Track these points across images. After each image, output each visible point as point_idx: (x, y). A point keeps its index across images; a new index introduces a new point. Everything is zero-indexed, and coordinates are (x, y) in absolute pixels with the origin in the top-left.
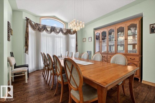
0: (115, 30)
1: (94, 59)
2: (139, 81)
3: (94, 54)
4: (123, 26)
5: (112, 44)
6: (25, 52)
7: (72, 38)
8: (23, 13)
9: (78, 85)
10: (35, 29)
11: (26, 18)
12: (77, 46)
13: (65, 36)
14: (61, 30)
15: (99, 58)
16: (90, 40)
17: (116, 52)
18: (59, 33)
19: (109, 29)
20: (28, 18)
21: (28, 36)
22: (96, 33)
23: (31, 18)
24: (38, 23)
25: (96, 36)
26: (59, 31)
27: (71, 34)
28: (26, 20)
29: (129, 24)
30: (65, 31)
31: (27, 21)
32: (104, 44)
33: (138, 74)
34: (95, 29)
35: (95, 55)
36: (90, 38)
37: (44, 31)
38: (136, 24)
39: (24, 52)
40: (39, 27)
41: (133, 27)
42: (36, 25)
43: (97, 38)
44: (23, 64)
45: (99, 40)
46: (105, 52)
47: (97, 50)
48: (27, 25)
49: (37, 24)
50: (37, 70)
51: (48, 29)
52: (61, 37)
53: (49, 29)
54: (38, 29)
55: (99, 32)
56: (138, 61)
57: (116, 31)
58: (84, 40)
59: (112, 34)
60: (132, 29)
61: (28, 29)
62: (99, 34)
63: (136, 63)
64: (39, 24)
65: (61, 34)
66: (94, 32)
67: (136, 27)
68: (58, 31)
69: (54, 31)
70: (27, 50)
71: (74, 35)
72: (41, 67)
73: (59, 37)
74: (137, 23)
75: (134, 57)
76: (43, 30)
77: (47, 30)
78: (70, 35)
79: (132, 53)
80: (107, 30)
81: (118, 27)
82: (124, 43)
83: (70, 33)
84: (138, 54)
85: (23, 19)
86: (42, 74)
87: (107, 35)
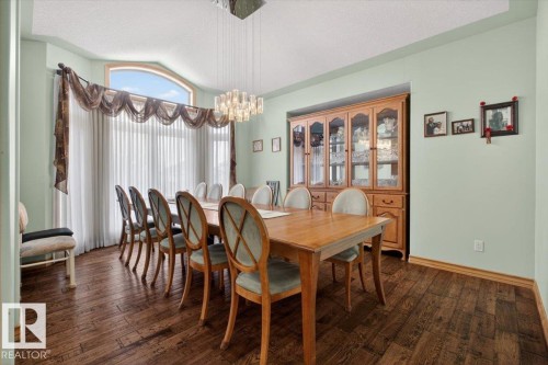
0: (346, 122)
1: (290, 203)
2: (403, 259)
3: (288, 191)
4: (366, 113)
5: (339, 161)
6: (56, 186)
7: (219, 138)
8: (49, 46)
9: (258, 257)
10: (92, 103)
11: (61, 65)
12: (233, 164)
13: (194, 131)
14: (181, 111)
15: (301, 199)
16: (275, 149)
17: (349, 184)
18: (172, 119)
19: (331, 117)
20: (66, 65)
21: (66, 130)
22: (293, 125)
23: (78, 68)
24: (101, 84)
25: (294, 132)
26: (175, 114)
27: (215, 124)
28: (58, 72)
29: (379, 108)
30: (193, 116)
31: (64, 78)
32: (319, 161)
33: (400, 241)
34: (292, 115)
35: (290, 193)
36: (277, 141)
37: (123, 112)
38: (396, 111)
39: (51, 186)
40: (103, 97)
41: (390, 117)
42: (92, 91)
43: (298, 140)
44: (47, 227)
45: (303, 146)
46: (319, 184)
47: (297, 178)
48: (64, 92)
49: (96, 86)
50: (96, 249)
51: (134, 105)
52: (180, 134)
53: (139, 108)
54: (102, 105)
55: (304, 124)
56: (400, 206)
57: (348, 123)
58: (258, 146)
59: (340, 132)
60: (387, 120)
61: (66, 105)
62: (303, 129)
63: (395, 212)
64: (105, 89)
65: (179, 124)
66: (289, 123)
67: (396, 118)
68: (170, 114)
69: (155, 112)
70: (61, 176)
71: (226, 130)
72: (108, 238)
73: (172, 134)
74: (398, 107)
75: (392, 197)
76: (120, 109)
77: (134, 111)
78: (211, 128)
79: (387, 187)
80: (324, 120)
81: (354, 113)
82: (370, 159)
83: (210, 123)
84: (400, 189)
85: (49, 70)
86: (121, 258)
87: (324, 135)
